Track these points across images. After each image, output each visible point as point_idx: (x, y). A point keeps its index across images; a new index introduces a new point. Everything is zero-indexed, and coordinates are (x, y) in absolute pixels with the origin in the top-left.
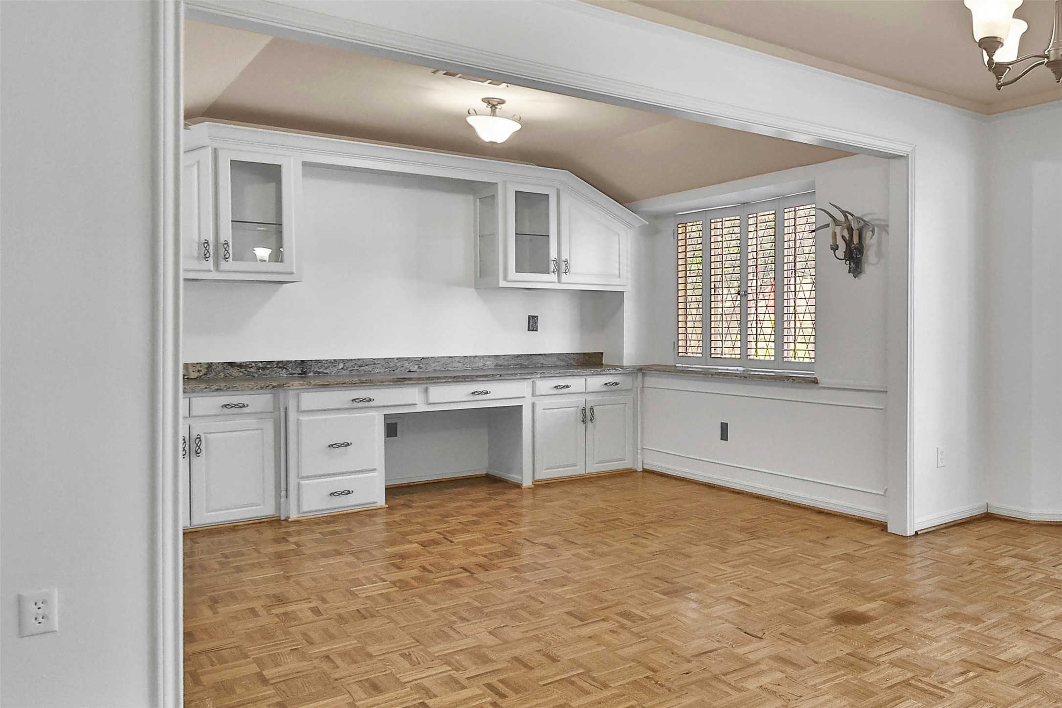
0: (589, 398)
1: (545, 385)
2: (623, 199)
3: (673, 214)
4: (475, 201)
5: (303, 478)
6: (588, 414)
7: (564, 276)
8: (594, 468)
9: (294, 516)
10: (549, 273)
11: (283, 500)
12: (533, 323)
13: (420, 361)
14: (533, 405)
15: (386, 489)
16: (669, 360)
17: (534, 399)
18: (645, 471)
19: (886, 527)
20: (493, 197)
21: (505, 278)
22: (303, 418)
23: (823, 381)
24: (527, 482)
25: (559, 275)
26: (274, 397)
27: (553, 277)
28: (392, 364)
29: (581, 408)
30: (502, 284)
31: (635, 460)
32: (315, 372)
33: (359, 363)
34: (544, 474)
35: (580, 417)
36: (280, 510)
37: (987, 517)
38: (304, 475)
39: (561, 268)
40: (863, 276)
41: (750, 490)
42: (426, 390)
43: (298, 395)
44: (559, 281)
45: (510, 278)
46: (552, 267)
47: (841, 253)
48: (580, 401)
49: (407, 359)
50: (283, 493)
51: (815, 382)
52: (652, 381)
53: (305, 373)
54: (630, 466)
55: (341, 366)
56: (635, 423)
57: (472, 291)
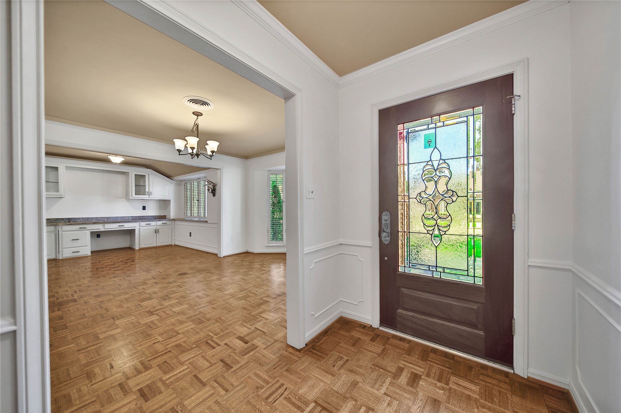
0: (157, 227)
1: (143, 224)
2: (169, 177)
3: (184, 180)
4: (125, 177)
5: (63, 248)
6: (157, 231)
7: (150, 196)
8: (159, 244)
9: (61, 258)
10: (145, 195)
11: (58, 254)
12: (144, 208)
13: (107, 218)
14: (139, 229)
15: (91, 252)
16: (183, 217)
17: (140, 227)
18: (175, 245)
19: (217, 255)
20: (129, 175)
21: (132, 196)
22: (63, 233)
23: (209, 222)
24: (137, 248)
25: (149, 196)
26: (55, 228)
27: (148, 196)
28: (98, 219)
29: (155, 229)
30: (131, 198)
31: (172, 242)
32: (73, 221)
33: (88, 219)
34: (143, 246)
35: (154, 232)
36: (57, 257)
37: (247, 252)
38: (64, 247)
39: (150, 194)
40: (216, 197)
41: (196, 249)
42: (104, 225)
43: (62, 227)
44: (149, 197)
45: (133, 197)
46: (146, 194)
47: (210, 191)
48: (155, 228)
49: (103, 217)
50: (58, 252)
51: (207, 222)
52: (177, 222)
53: (70, 221)
54: (171, 244)
55: (82, 219)
56: (172, 233)
57: (125, 200)
